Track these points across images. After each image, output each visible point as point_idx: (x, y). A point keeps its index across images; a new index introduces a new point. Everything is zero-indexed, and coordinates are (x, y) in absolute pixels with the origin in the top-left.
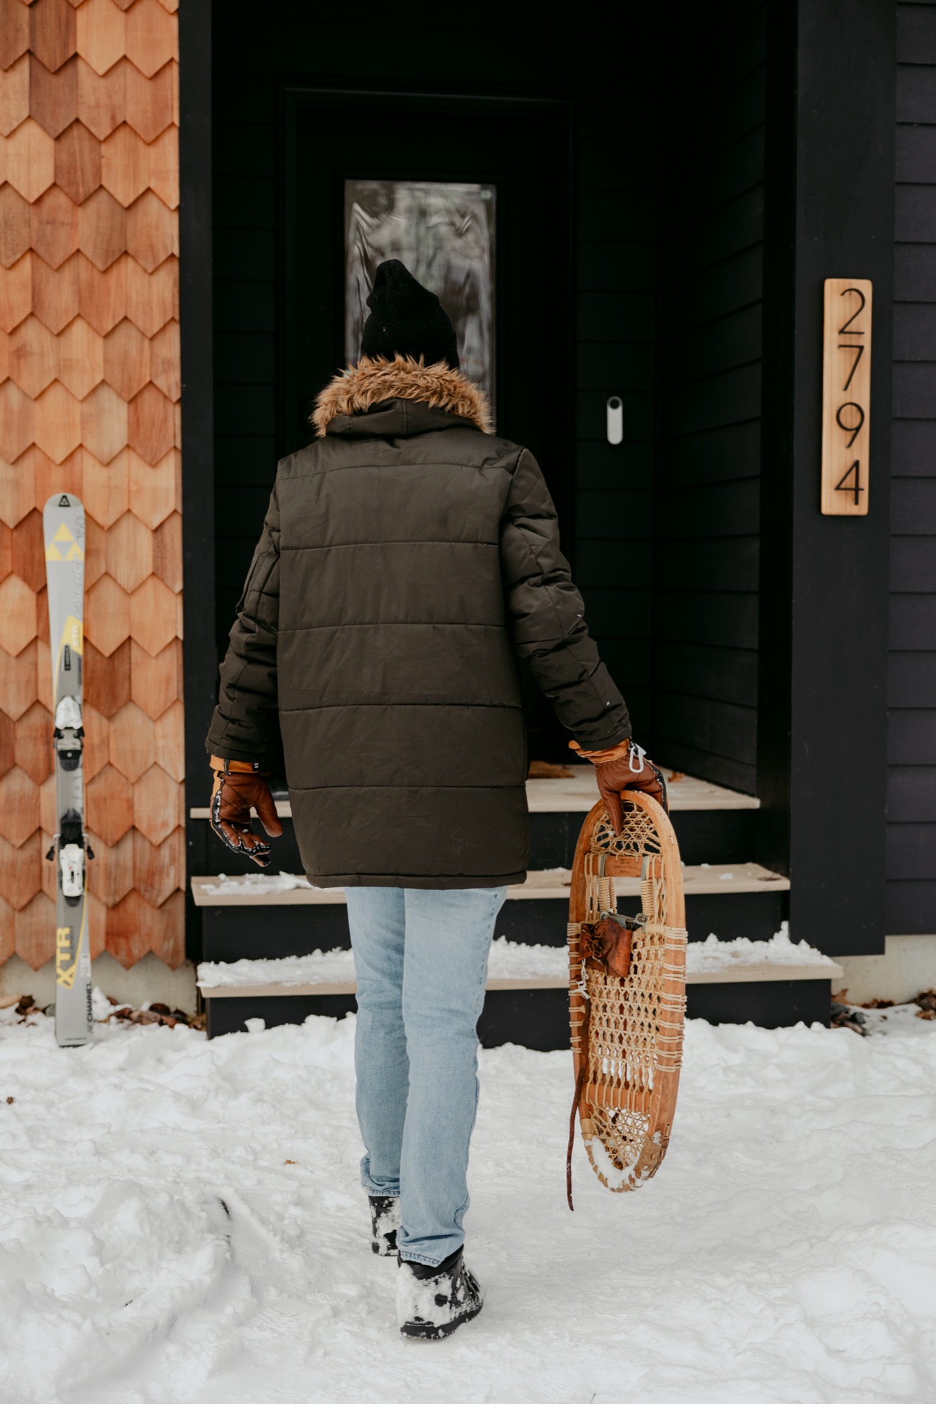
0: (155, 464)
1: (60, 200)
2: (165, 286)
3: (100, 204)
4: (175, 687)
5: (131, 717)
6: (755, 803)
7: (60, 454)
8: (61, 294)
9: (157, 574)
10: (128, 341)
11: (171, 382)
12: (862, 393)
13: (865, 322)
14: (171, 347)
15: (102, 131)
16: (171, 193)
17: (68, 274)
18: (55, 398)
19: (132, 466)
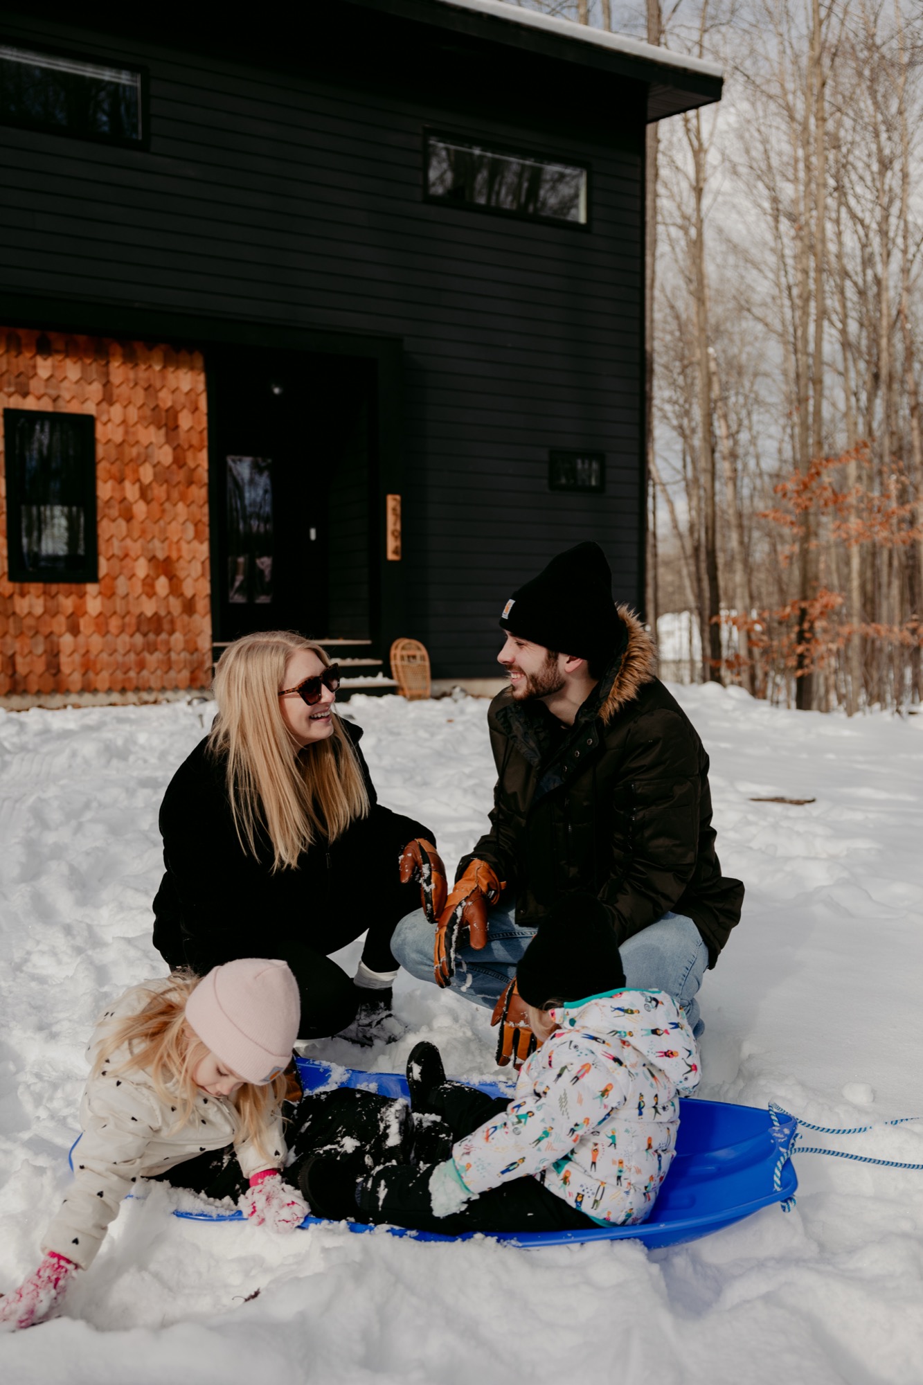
0: (202, 543)
1: (175, 467)
2: (204, 492)
3: (185, 469)
4: (208, 608)
5: (196, 617)
6: (368, 642)
7: (175, 539)
8: (175, 494)
9: (203, 575)
10: (194, 508)
11: (206, 519)
12: (398, 527)
13: (399, 509)
14: (206, 509)
15: (186, 447)
16: (205, 465)
17: (176, 489)
18: (174, 524)
19: (195, 544)
